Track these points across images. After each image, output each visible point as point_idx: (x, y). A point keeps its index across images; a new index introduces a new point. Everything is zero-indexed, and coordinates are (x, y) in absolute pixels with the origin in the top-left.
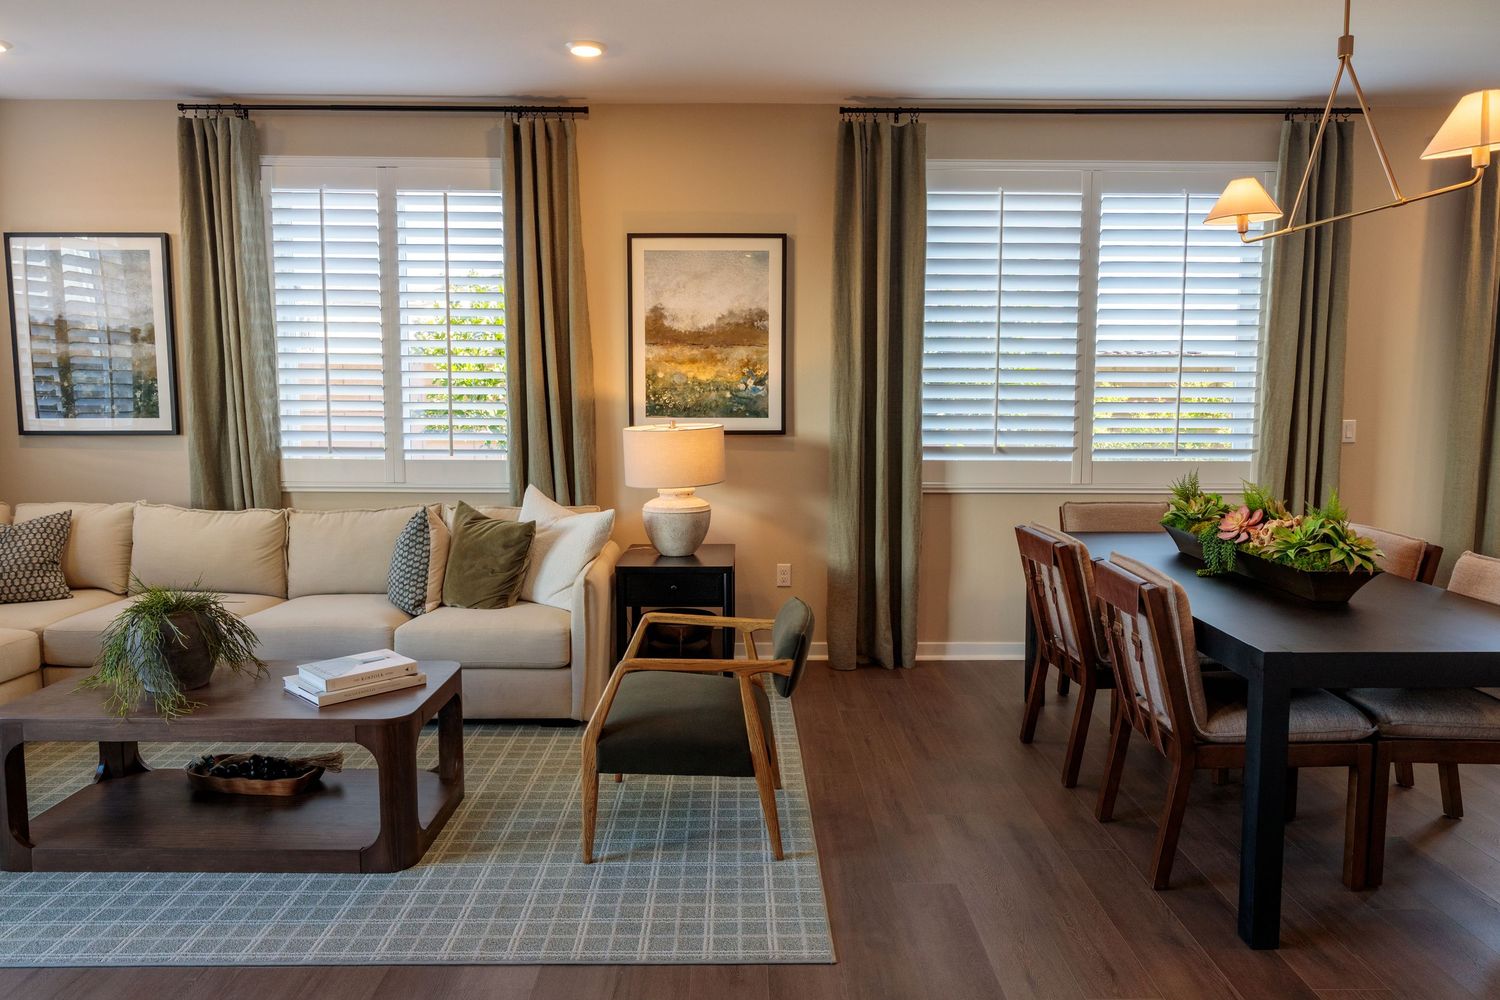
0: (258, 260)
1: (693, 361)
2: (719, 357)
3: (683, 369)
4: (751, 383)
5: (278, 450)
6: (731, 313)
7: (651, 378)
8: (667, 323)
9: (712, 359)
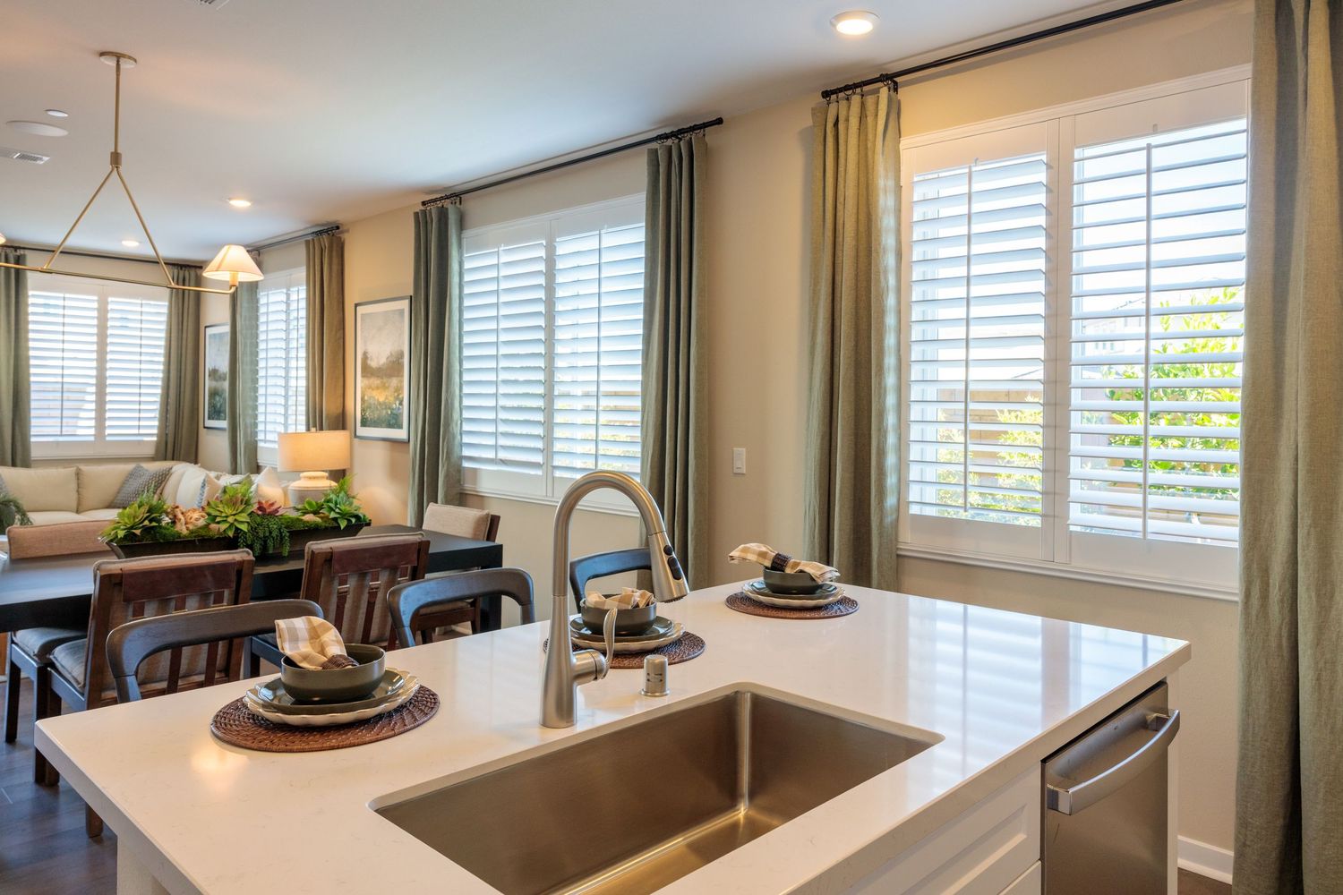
0: (252, 334)
1: (378, 388)
2: (387, 385)
3: (375, 393)
4: (397, 403)
5: (256, 441)
6: (391, 354)
7: (363, 399)
8: (369, 362)
9: (384, 387)
